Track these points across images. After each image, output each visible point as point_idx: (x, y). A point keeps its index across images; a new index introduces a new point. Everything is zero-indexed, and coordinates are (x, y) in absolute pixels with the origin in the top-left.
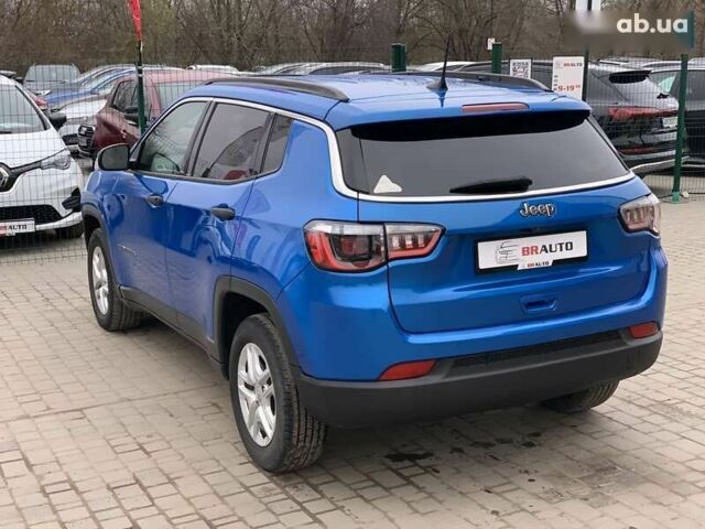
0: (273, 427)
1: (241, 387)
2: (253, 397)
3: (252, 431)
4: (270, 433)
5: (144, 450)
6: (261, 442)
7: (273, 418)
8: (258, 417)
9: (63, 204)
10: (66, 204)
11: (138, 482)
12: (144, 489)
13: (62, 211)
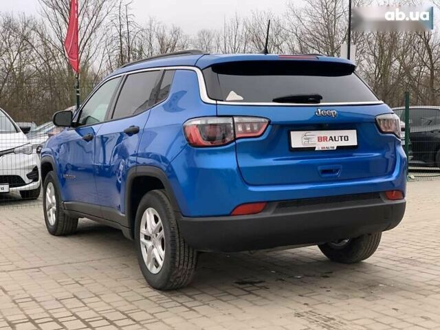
0: (163, 259)
1: (142, 239)
2: (149, 244)
3: (149, 267)
4: (161, 263)
5: (79, 284)
6: (155, 271)
7: (163, 253)
8: (154, 255)
9: (27, 175)
10: (29, 176)
11: (75, 296)
12: (80, 300)
13: (27, 180)
